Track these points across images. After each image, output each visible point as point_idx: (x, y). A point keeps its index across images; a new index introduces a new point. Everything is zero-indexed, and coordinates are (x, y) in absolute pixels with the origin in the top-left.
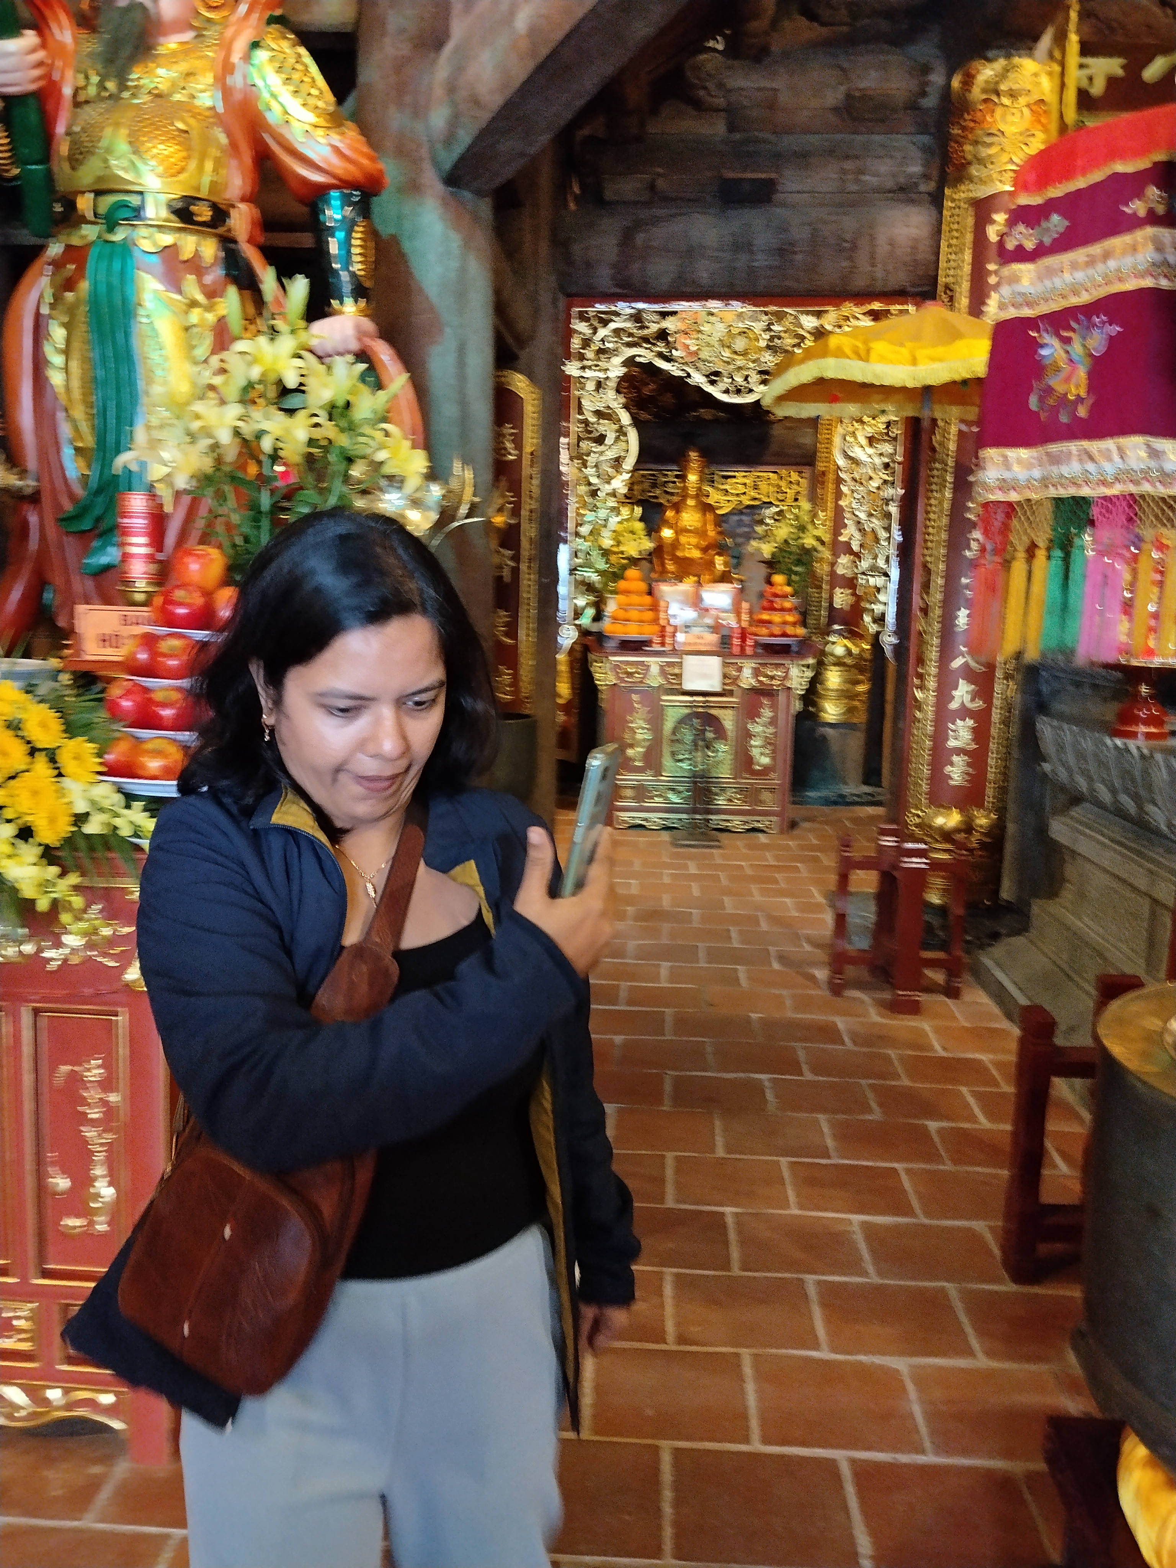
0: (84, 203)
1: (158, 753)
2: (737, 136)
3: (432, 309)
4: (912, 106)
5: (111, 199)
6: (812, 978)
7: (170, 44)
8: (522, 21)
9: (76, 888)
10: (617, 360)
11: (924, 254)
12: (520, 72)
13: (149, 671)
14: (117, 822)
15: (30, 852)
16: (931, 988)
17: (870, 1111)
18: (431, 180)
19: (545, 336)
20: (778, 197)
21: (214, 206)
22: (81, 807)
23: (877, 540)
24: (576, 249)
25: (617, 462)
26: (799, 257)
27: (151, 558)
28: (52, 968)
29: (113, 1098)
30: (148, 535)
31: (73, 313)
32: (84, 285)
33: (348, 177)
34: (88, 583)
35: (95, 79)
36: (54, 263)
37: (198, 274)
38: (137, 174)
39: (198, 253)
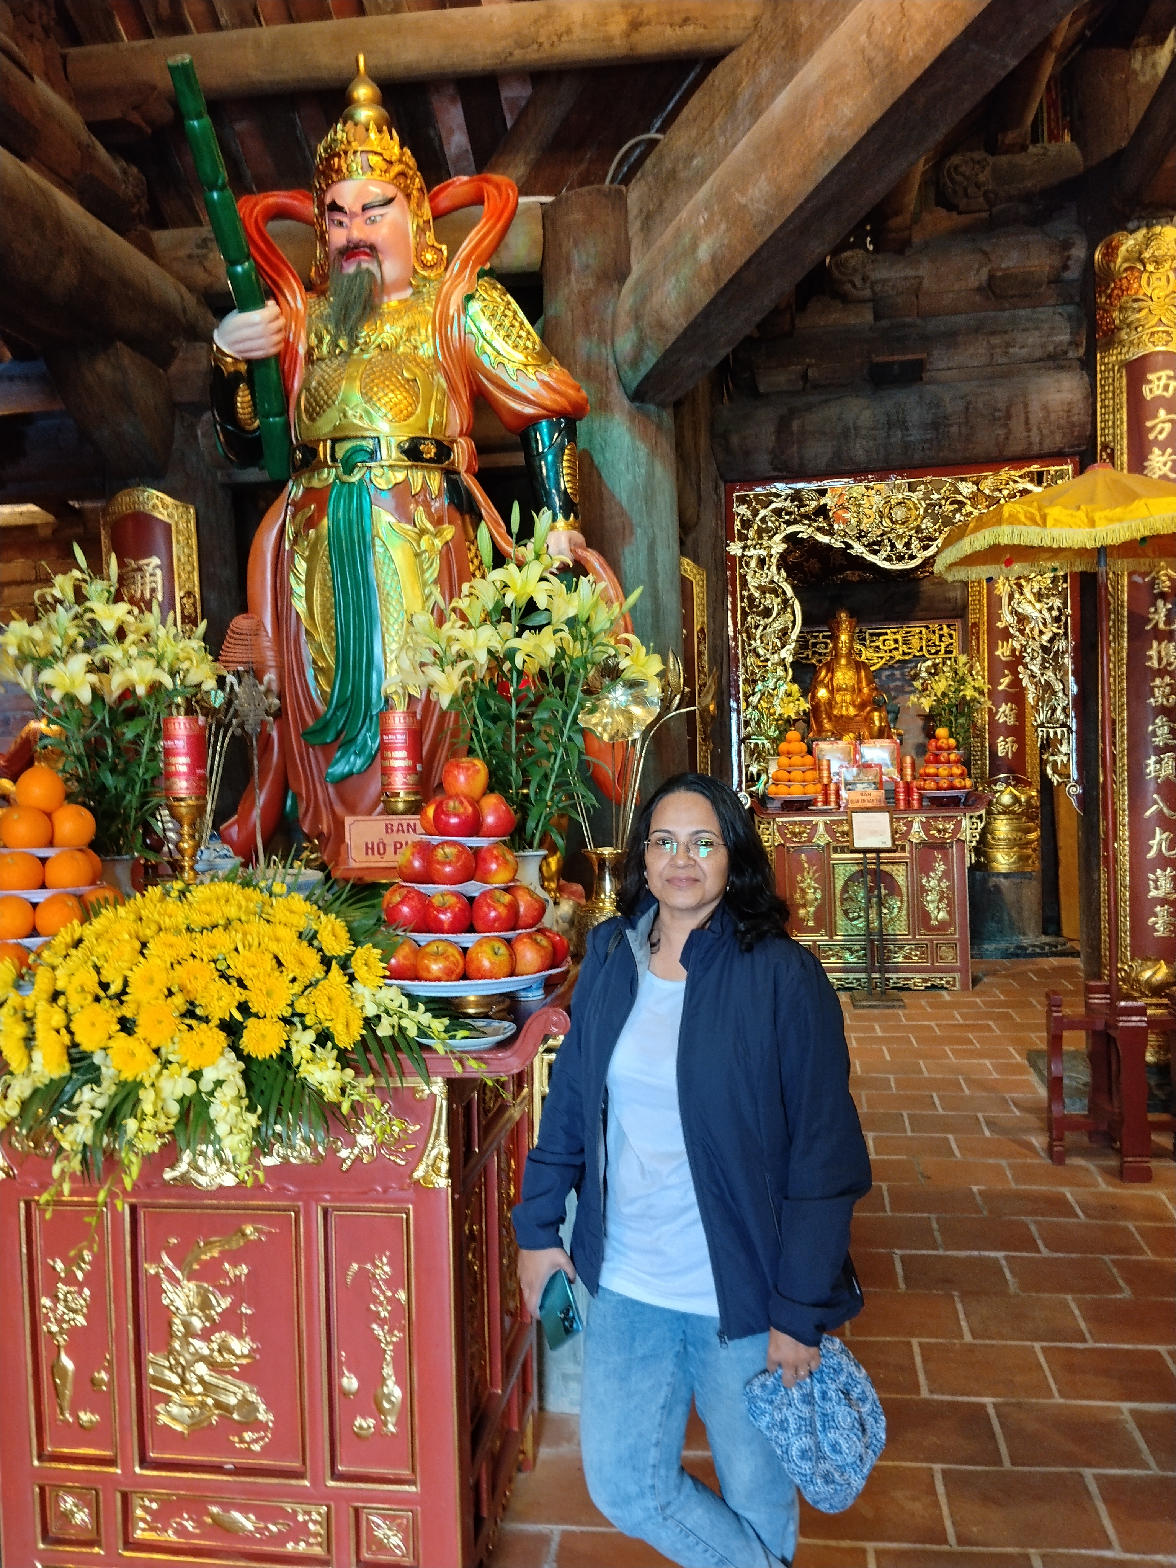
0: (324, 450)
1: (437, 955)
2: (885, 323)
3: (623, 513)
4: (1055, 280)
5: (349, 445)
6: (1030, 1147)
7: (391, 302)
8: (704, 252)
9: (372, 1089)
10: (778, 538)
11: (1079, 415)
12: (703, 297)
13: (427, 878)
14: (405, 1023)
15: (329, 1055)
16: (1160, 1153)
17: (1120, 1290)
18: (618, 396)
19: (709, 521)
20: (926, 376)
21: (439, 444)
22: (371, 1011)
23: (1054, 693)
24: (735, 440)
25: (784, 633)
26: (954, 429)
27: (411, 770)
28: (345, 1167)
29: (402, 1295)
30: (407, 749)
31: (314, 547)
32: (325, 522)
33: (556, 407)
34: (331, 790)
35: (327, 338)
36: (295, 504)
37: (427, 505)
38: (371, 421)
39: (425, 487)
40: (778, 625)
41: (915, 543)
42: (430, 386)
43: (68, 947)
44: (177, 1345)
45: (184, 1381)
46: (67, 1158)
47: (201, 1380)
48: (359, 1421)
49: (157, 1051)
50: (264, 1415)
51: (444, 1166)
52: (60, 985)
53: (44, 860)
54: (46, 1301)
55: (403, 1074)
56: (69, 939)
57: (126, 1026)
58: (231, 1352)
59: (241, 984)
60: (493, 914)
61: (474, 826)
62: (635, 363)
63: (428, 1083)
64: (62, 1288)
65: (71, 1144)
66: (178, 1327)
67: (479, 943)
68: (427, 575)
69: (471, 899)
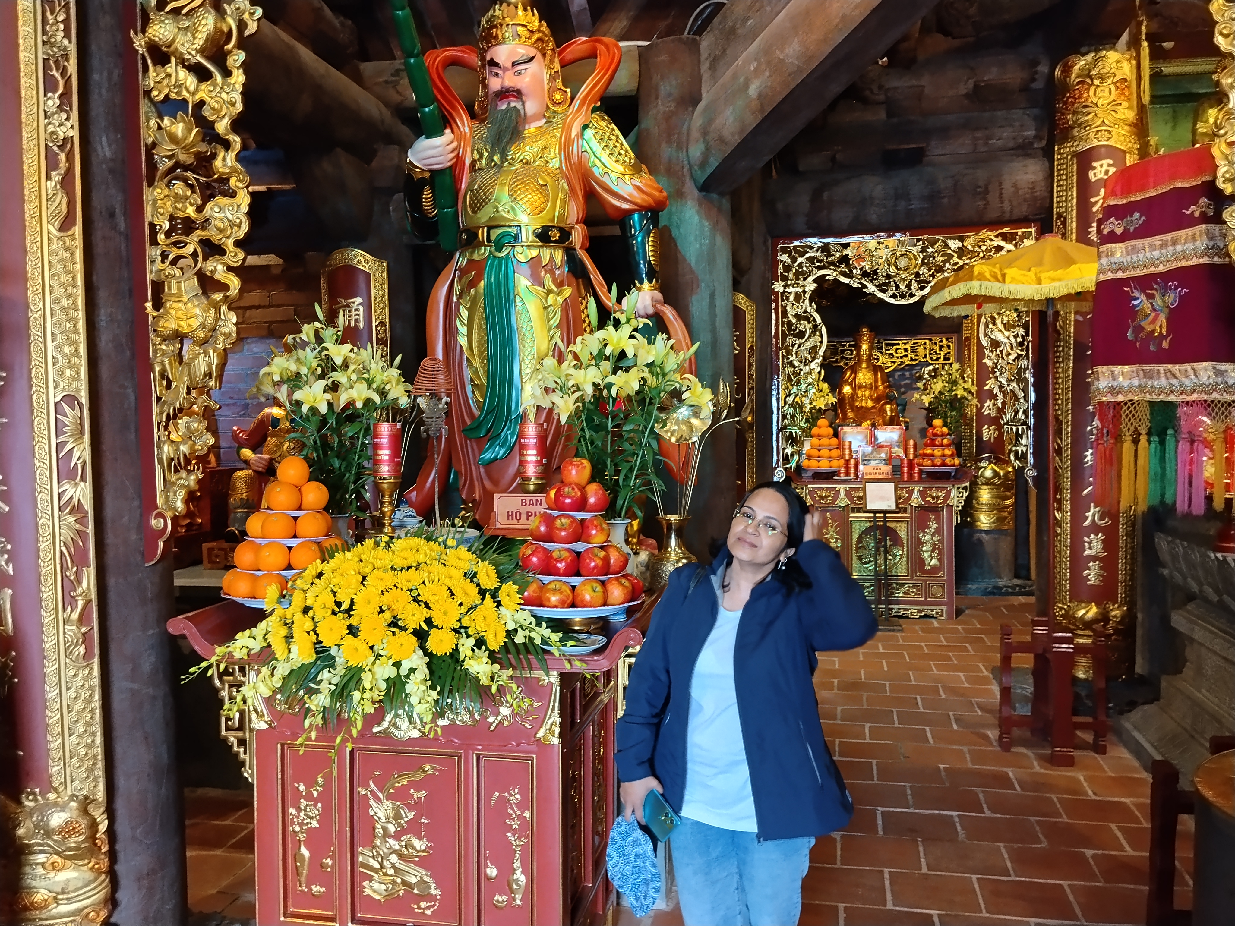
0: (482, 234)
1: (555, 591)
2: (895, 120)
3: (691, 271)
4: (1025, 89)
5: (500, 231)
6: (986, 737)
7: (531, 129)
8: (753, 90)
9: (511, 677)
10: (810, 279)
12: (752, 122)
13: (549, 538)
14: (533, 635)
15: (483, 655)
16: (1083, 746)
17: (1040, 842)
18: (690, 189)
19: (759, 266)
20: (926, 159)
21: (561, 230)
22: (511, 626)
23: (1018, 399)
24: (780, 206)
25: (813, 351)
26: (945, 201)
27: (539, 463)
28: (492, 728)
29: (527, 814)
30: (537, 449)
31: (474, 301)
32: (482, 284)
33: (644, 204)
34: (482, 470)
35: (486, 155)
36: (460, 269)
37: (552, 272)
38: (516, 215)
39: (552, 259)
40: (809, 345)
41: (914, 285)
42: (556, 189)
43: (314, 578)
44: (378, 842)
45: (382, 867)
46: (313, 716)
47: (393, 866)
48: (497, 897)
49: (372, 648)
50: (434, 891)
51: (557, 730)
52: (309, 603)
53: (296, 518)
54: (292, 811)
55: (531, 669)
56: (314, 573)
57: (353, 631)
58: (414, 848)
59: (427, 606)
60: (593, 564)
61: (581, 505)
62: (703, 165)
63: (548, 675)
64: (304, 802)
65: (317, 706)
66: (379, 831)
67: (583, 583)
68: (552, 322)
69: (578, 554)
